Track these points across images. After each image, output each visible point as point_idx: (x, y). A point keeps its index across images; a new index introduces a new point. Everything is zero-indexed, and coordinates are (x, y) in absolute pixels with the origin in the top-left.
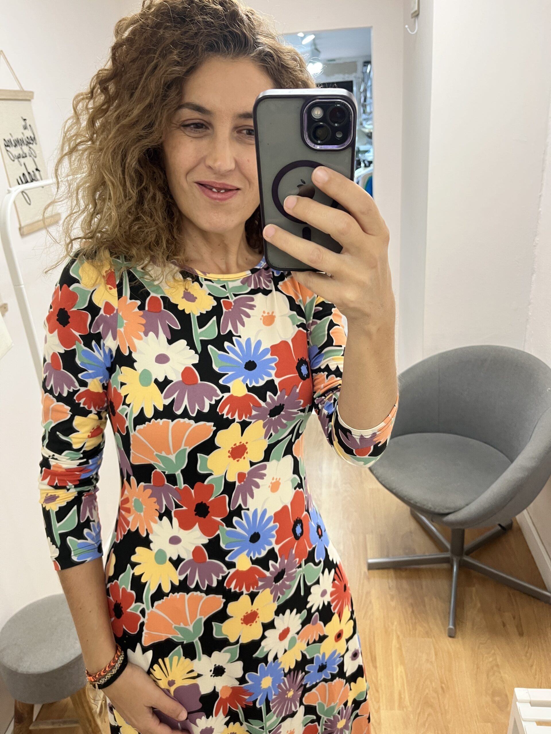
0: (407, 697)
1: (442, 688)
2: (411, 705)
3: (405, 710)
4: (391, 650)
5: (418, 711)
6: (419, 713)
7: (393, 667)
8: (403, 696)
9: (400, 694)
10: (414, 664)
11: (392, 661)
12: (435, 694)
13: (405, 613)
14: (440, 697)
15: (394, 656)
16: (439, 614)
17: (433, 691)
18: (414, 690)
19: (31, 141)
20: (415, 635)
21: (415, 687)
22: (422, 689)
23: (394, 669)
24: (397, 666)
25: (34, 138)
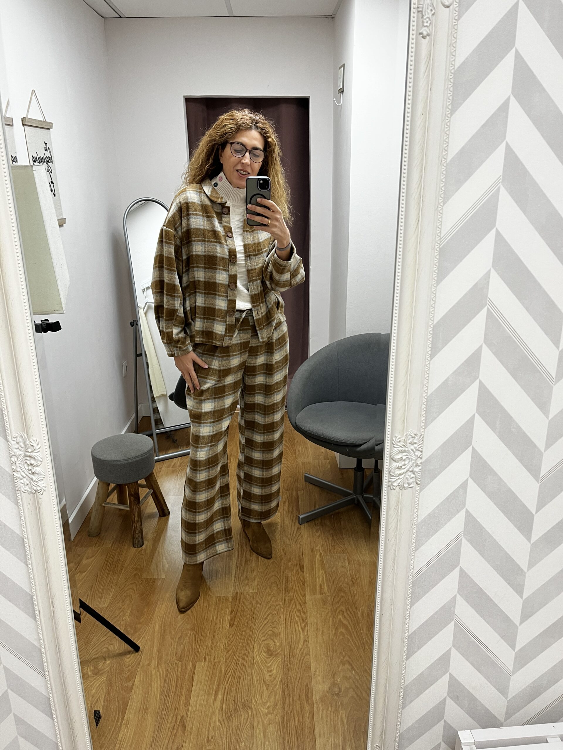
0: (326, 588)
1: (352, 582)
2: (328, 592)
3: (324, 594)
4: (315, 561)
5: (334, 595)
6: (335, 597)
7: (316, 572)
8: (323, 587)
9: (321, 585)
10: (332, 569)
11: (315, 567)
12: (347, 585)
13: (327, 540)
14: (351, 586)
15: (317, 565)
16: (353, 540)
17: (346, 583)
18: (331, 583)
19: (49, 160)
20: (334, 552)
21: (332, 581)
22: (337, 582)
23: (317, 572)
24: (319, 570)
25: (51, 158)
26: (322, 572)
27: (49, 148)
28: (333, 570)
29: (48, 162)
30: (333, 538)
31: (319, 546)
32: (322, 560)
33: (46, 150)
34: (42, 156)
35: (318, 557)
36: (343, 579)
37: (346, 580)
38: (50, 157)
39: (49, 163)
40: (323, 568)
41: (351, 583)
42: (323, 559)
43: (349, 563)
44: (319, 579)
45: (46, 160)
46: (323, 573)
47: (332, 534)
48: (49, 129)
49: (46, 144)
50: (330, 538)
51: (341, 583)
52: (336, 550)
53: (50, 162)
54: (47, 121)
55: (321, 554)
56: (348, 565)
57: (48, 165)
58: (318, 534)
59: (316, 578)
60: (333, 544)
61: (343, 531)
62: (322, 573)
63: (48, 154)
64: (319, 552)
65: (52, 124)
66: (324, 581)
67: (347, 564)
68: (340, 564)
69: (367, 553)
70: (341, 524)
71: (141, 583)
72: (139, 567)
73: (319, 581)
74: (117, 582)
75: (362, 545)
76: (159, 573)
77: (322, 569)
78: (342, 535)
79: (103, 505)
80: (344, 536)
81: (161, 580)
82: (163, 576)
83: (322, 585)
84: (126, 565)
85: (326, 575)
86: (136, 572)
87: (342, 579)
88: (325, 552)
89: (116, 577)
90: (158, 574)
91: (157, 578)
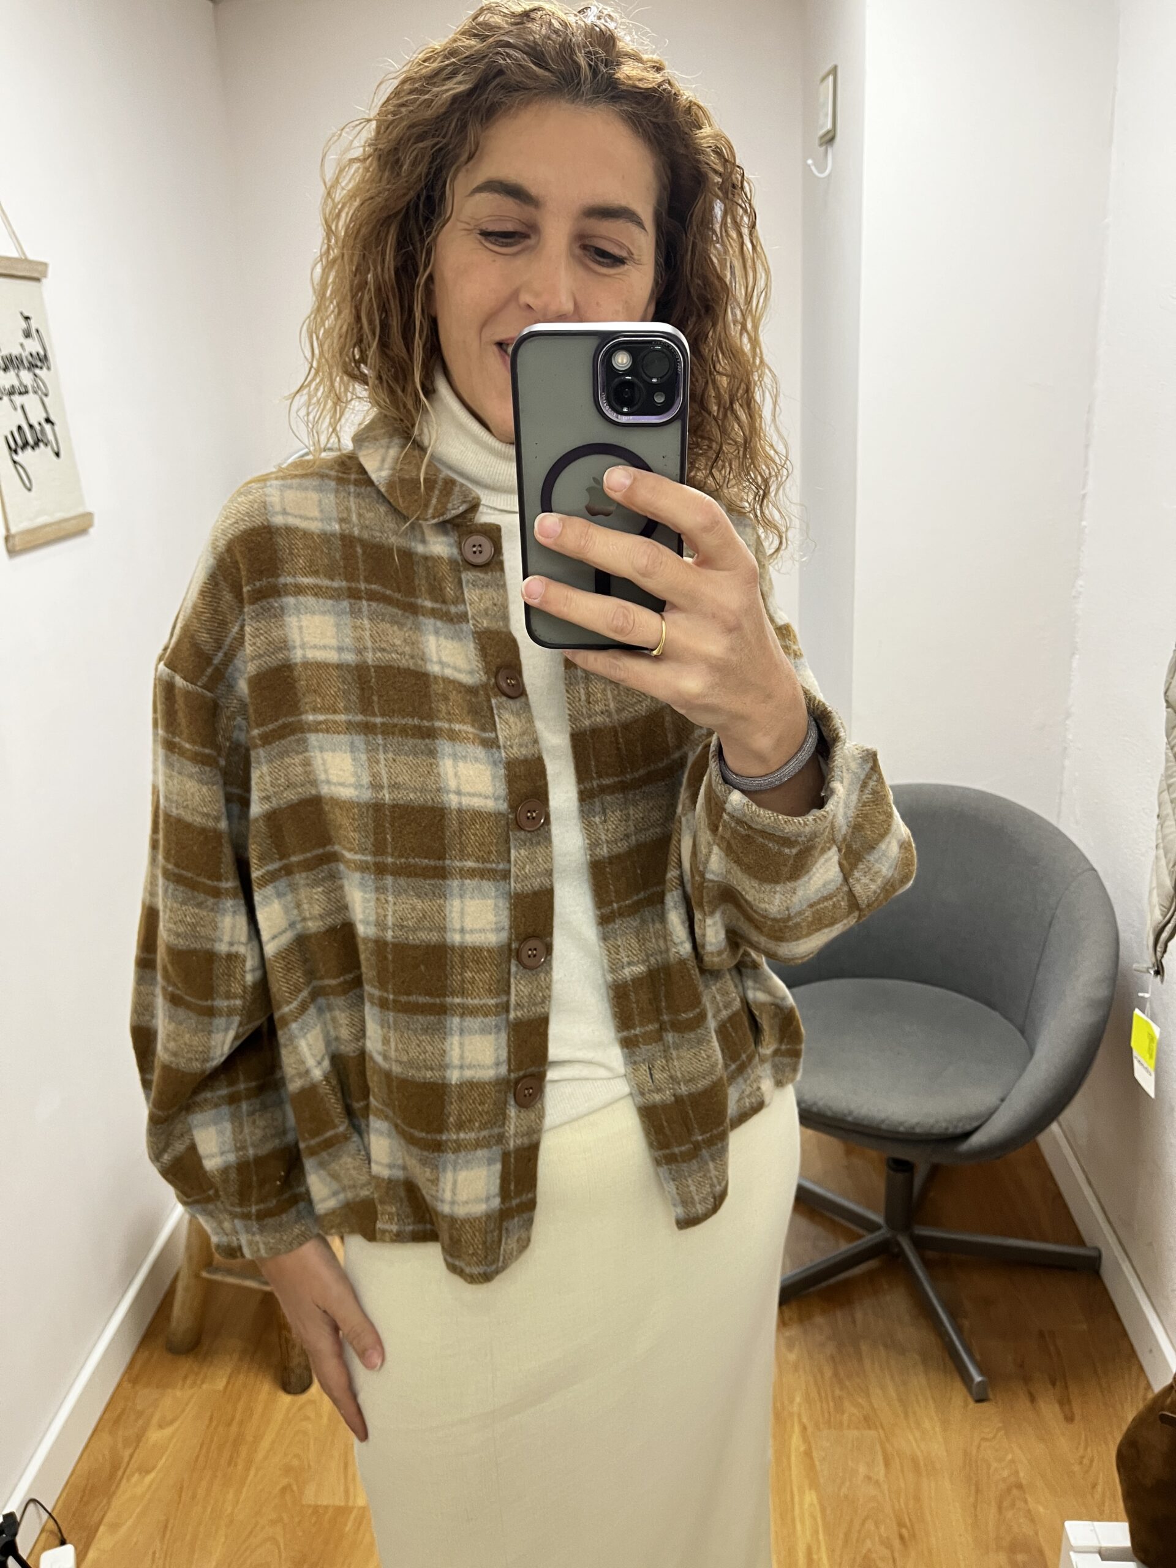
0: (825, 1559)
4: (790, 1461)
7: (792, 1494)
8: (815, 1557)
9: (809, 1552)
10: (840, 1488)
11: (791, 1481)
12: (885, 1552)
13: (819, 1376)
14: (897, 1555)
15: (794, 1471)
16: (892, 1377)
17: (882, 1543)
18: (840, 1542)
19: (39, 361)
20: (841, 1423)
21: (841, 1536)
22: (857, 1541)
23: (797, 1499)
24: (802, 1493)
25: (45, 356)
26: (811, 1497)
27: (37, 331)
28: (844, 1490)
29: (37, 366)
30: (836, 1374)
31: (798, 1399)
32: (808, 1454)
33: (27, 334)
34: (16, 351)
35: (796, 1441)
36: (873, 1528)
37: (882, 1528)
38: (42, 353)
39: (37, 371)
40: (814, 1484)
41: (897, 1543)
42: (810, 1448)
43: (887, 1464)
44: (803, 1523)
45: (30, 363)
46: (815, 1502)
47: (832, 1358)
48: (37, 280)
49: (27, 318)
50: (828, 1372)
51: (868, 1544)
52: (845, 1417)
53: (41, 368)
54: (31, 256)
55: (804, 1428)
56: (886, 1476)
57: (35, 375)
58: (792, 1357)
59: (793, 1520)
60: (838, 1392)
61: (864, 1348)
62: (811, 1504)
63: (33, 346)
64: (800, 1421)
65: (45, 265)
66: (816, 1532)
67: (882, 1472)
68: (862, 1470)
69: (937, 1429)
70: (854, 1322)
71: (299, 1522)
72: (295, 1462)
73: (803, 1535)
74: (232, 1513)
75: (920, 1398)
76: (352, 1490)
77: (810, 1489)
78: (860, 1359)
79: (204, 1274)
80: (867, 1363)
81: (355, 1512)
82: (361, 1502)
83: (814, 1550)
84: (260, 1456)
85: (823, 1510)
86: (285, 1481)
87: (870, 1525)
88: (817, 1426)
89: (230, 1496)
90: (347, 1491)
91: (342, 1504)
